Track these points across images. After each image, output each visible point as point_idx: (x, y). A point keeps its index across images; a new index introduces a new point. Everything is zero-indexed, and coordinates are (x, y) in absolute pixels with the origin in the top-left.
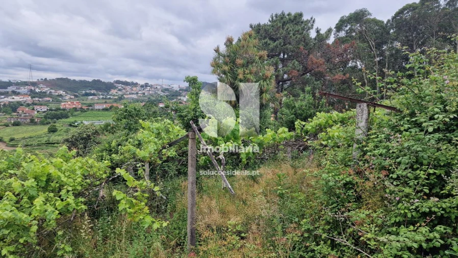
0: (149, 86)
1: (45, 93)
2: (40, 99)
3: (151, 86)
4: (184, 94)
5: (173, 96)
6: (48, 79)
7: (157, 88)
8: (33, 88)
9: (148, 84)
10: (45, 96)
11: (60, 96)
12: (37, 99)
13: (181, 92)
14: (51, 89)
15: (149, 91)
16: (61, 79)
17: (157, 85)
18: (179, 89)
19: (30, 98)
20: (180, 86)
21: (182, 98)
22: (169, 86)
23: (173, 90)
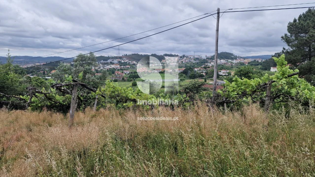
0: (186, 57)
1: (126, 63)
2: (124, 67)
3: (187, 57)
4: (209, 61)
5: (202, 63)
6: (128, 55)
7: (190, 58)
8: (120, 60)
9: (185, 55)
10: (127, 65)
11: (134, 64)
12: (122, 66)
13: (207, 60)
14: (129, 60)
15: (186, 60)
16: (135, 54)
17: (191, 56)
18: (206, 58)
19: (119, 66)
20: (207, 56)
21: (209, 64)
22: (199, 56)
23: (202, 59)
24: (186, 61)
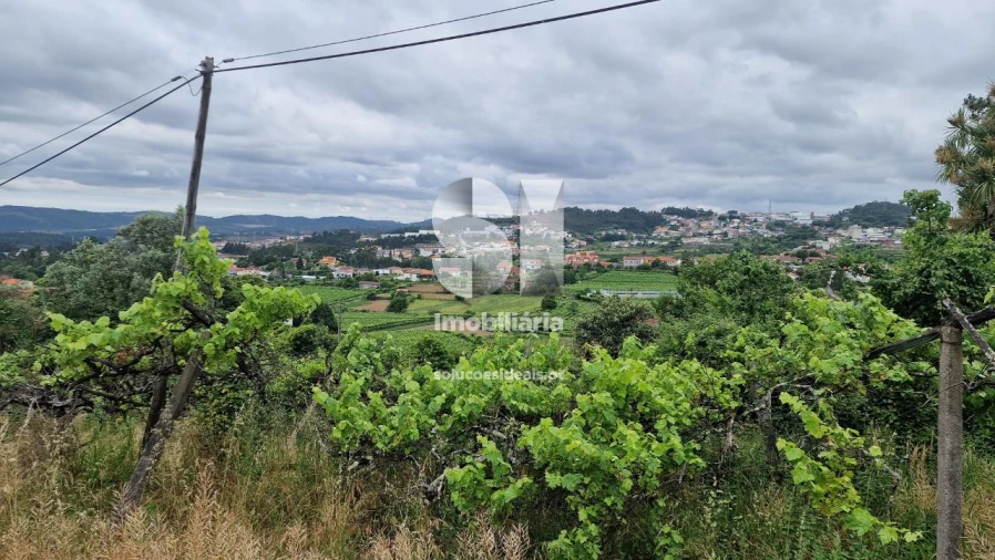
0: (738, 218)
3: (743, 218)
4: (823, 233)
5: (795, 238)
7: (756, 221)
9: (736, 212)
11: (564, 241)
13: (816, 228)
15: (738, 228)
17: (756, 214)
18: (811, 222)
20: (815, 215)
21: (819, 243)
22: (787, 215)
23: (796, 224)
24: (740, 230)
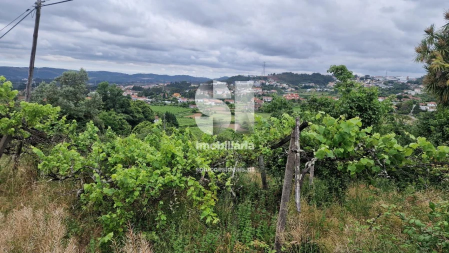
0: (370, 79)
1: (272, 85)
2: (268, 91)
3: (372, 79)
4: (412, 87)
5: (398, 89)
6: (276, 74)
7: (379, 80)
8: (264, 82)
9: (369, 76)
10: (272, 89)
11: (284, 88)
12: (266, 91)
13: (409, 84)
14: (278, 82)
15: (369, 83)
16: (286, 73)
17: (379, 77)
18: (406, 81)
19: (261, 90)
20: (409, 78)
21: (409, 92)
22: (395, 77)
23: (399, 82)
24: (370, 85)
